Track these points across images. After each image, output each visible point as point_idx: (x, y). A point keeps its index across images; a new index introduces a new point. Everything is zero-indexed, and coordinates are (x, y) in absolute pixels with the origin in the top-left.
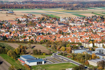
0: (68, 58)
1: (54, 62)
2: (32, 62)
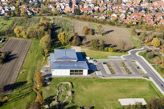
0: (153, 66)
1: (113, 73)
2: (59, 68)
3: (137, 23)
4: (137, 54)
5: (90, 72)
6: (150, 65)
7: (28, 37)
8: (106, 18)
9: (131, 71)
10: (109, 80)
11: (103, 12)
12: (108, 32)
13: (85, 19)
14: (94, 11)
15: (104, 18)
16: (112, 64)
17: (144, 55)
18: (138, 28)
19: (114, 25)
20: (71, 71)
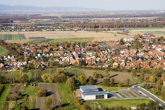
1: (124, 97)
2: (88, 94)
3: (136, 69)
4: (139, 87)
5: (108, 97)
6: (149, 92)
7: (53, 82)
8: (109, 66)
9: (136, 95)
10: (122, 100)
11: (105, 62)
12: (114, 76)
13: (91, 68)
14: (96, 62)
15: (107, 66)
16: (122, 93)
17: (144, 87)
18: (137, 72)
19: (117, 71)
20: (96, 96)
